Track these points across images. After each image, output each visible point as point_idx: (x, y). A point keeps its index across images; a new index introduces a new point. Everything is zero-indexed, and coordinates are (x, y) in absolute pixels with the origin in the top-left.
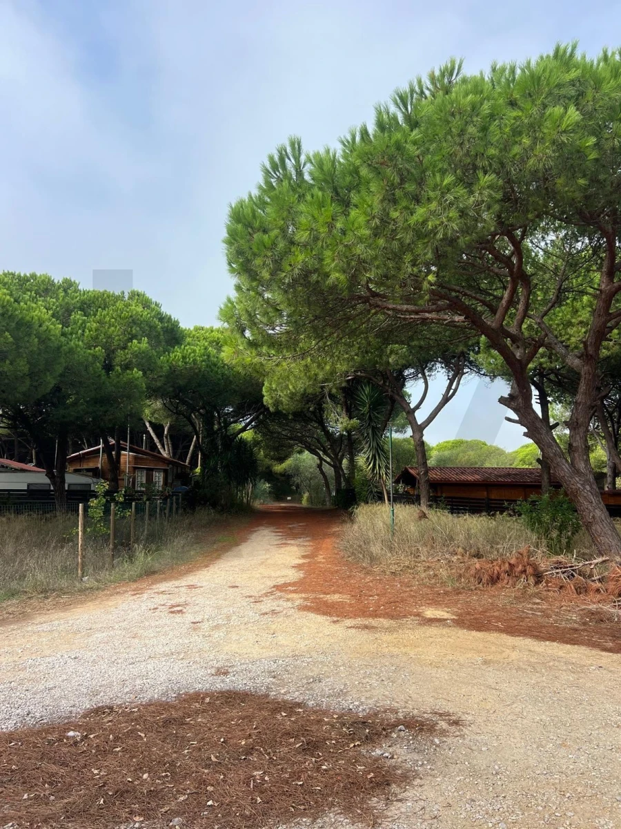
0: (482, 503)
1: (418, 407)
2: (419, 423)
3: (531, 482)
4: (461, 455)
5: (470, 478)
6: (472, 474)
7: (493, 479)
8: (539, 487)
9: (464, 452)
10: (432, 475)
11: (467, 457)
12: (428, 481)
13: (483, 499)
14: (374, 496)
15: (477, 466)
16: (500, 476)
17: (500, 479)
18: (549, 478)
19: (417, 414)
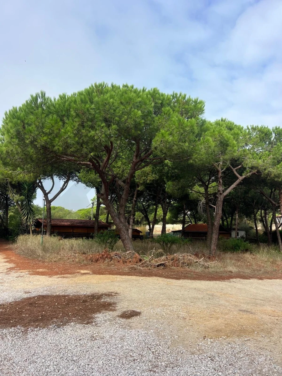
0: (71, 234)
1: (49, 192)
2: (49, 200)
3: (90, 225)
4: (56, 213)
5: (66, 224)
6: (66, 222)
7: (75, 224)
8: (93, 228)
9: (58, 212)
10: (53, 223)
11: (59, 215)
12: (51, 225)
13: (71, 233)
14: (22, 231)
15: (63, 218)
16: (78, 223)
17: (78, 224)
18: (98, 224)
19: (49, 195)
